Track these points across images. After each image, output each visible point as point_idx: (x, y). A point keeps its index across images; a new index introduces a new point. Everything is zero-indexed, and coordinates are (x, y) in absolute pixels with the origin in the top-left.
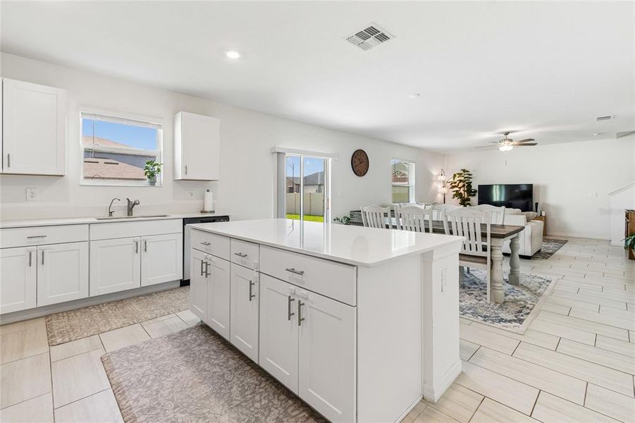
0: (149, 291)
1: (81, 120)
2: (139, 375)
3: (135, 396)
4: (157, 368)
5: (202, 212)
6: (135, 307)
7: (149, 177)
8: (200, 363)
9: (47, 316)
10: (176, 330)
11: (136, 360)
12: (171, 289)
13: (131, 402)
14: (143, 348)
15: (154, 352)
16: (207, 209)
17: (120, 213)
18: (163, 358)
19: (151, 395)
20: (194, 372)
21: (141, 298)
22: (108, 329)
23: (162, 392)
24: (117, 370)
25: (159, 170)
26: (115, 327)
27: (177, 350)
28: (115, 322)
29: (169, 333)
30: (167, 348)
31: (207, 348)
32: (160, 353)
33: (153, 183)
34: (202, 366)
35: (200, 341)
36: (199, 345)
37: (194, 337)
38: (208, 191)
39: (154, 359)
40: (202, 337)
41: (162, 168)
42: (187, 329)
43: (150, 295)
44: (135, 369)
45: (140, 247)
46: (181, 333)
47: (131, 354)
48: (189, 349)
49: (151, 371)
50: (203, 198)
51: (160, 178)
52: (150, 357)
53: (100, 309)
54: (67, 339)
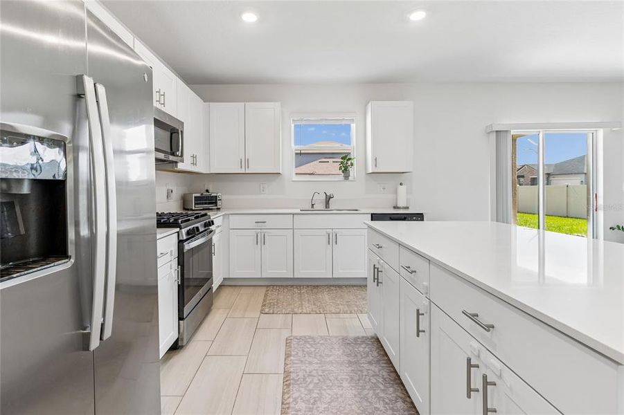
0: (341, 283)
1: (293, 125)
2: (306, 372)
3: (296, 395)
4: (323, 371)
5: (394, 208)
6: (326, 297)
7: (343, 172)
8: (363, 388)
9: (268, 286)
10: (353, 334)
11: (309, 354)
12: (360, 286)
13: (291, 400)
14: (318, 343)
15: (327, 352)
16: (401, 204)
17: (320, 206)
18: (331, 362)
19: (308, 401)
20: (355, 395)
21: (332, 288)
22: (300, 311)
23: (319, 404)
24: (292, 358)
25: (352, 164)
26: (305, 311)
27: (346, 358)
28: (307, 307)
29: (345, 335)
30: (338, 352)
31: (377, 370)
32: (331, 355)
33: (347, 177)
34: (365, 392)
35: (372, 358)
36: (370, 363)
37: (367, 349)
38: (401, 184)
39: (323, 360)
40: (375, 354)
41: (354, 162)
42: (363, 337)
43: (340, 287)
44: (305, 363)
45: (332, 239)
46: (356, 339)
47: (308, 345)
48: (357, 363)
49: (317, 373)
50: (396, 192)
51: (353, 172)
52: (320, 355)
53: (300, 290)
54: (271, 311)
